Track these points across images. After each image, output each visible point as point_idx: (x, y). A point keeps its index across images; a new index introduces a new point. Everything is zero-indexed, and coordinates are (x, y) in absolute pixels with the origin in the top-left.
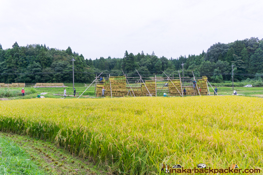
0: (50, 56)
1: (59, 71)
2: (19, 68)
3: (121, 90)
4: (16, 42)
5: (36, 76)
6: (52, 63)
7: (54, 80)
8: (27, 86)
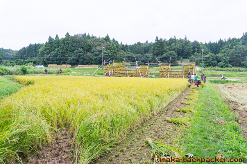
0: (91, 43)
1: (96, 55)
2: (69, 53)
3: (121, 72)
4: (68, 32)
5: (80, 60)
6: (92, 49)
7: (93, 63)
8: (72, 67)
